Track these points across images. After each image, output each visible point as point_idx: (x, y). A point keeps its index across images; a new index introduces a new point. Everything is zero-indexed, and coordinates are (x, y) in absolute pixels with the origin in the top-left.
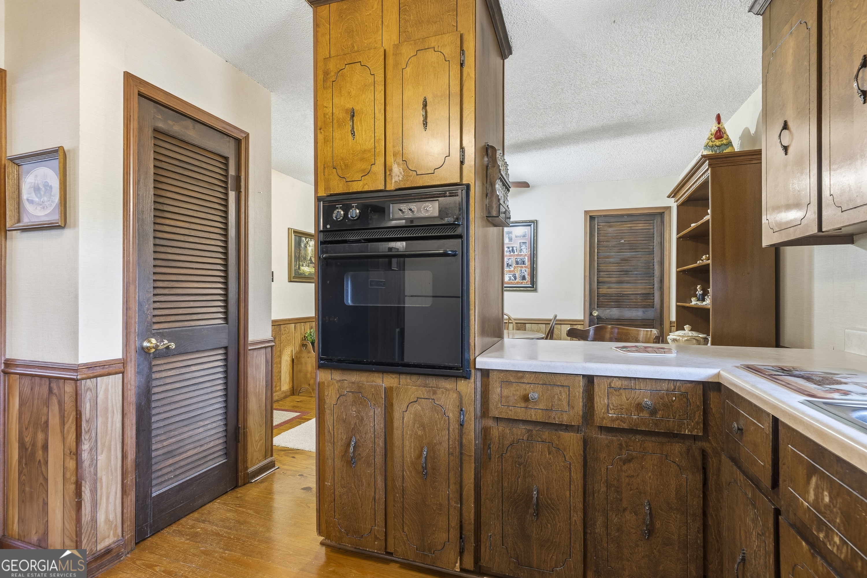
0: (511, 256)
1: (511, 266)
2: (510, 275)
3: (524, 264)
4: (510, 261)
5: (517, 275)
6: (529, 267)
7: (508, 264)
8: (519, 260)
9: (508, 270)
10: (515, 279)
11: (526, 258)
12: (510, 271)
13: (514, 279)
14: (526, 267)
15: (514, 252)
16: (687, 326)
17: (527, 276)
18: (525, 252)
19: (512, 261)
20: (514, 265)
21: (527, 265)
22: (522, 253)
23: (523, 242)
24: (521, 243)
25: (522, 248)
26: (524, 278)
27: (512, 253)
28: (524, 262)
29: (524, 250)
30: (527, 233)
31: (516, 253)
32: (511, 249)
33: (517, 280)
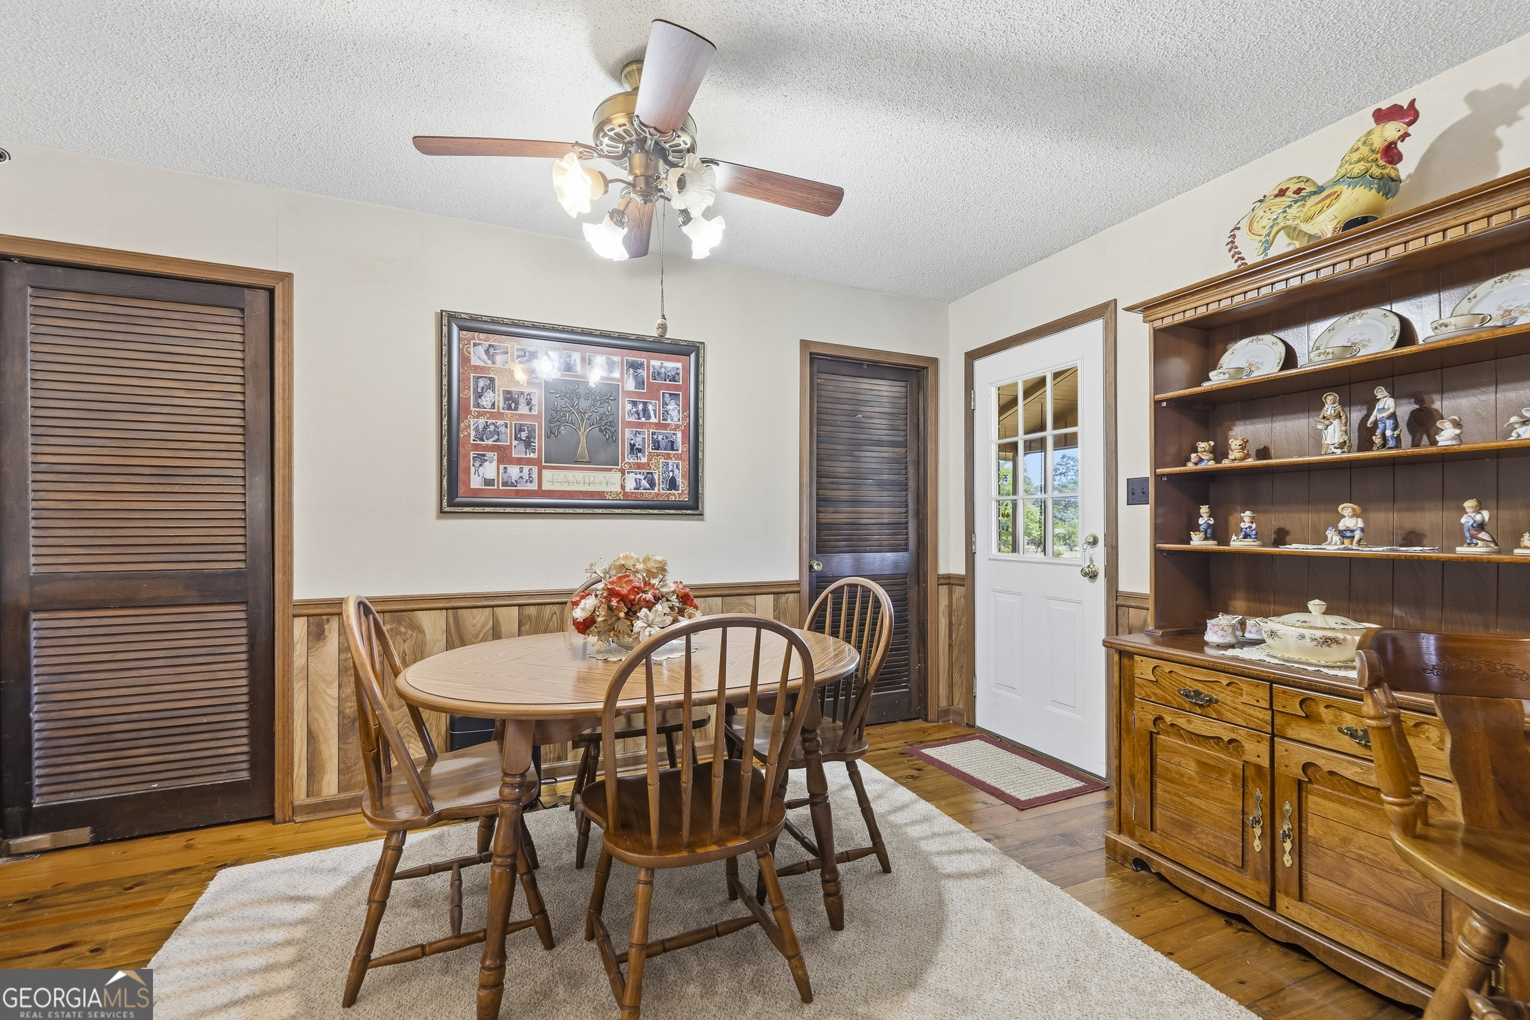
0: (642, 425)
1: (640, 450)
2: (638, 476)
3: (672, 449)
4: (639, 439)
5: (656, 477)
6: (685, 456)
7: (632, 446)
8: (660, 438)
9: (632, 460)
10: (652, 484)
12: (639, 466)
13: (648, 486)
14: (679, 457)
15: (649, 417)
16: (1317, 601)
17: (679, 480)
18: (676, 419)
19: (643, 438)
20: (649, 449)
21: (680, 451)
22: (669, 421)
23: (670, 394)
24: (667, 396)
25: (669, 407)
26: (673, 484)
27: (643, 420)
28: (672, 443)
29: (674, 414)
30: (681, 371)
31: (653, 420)
32: (640, 407)
33: (656, 490)
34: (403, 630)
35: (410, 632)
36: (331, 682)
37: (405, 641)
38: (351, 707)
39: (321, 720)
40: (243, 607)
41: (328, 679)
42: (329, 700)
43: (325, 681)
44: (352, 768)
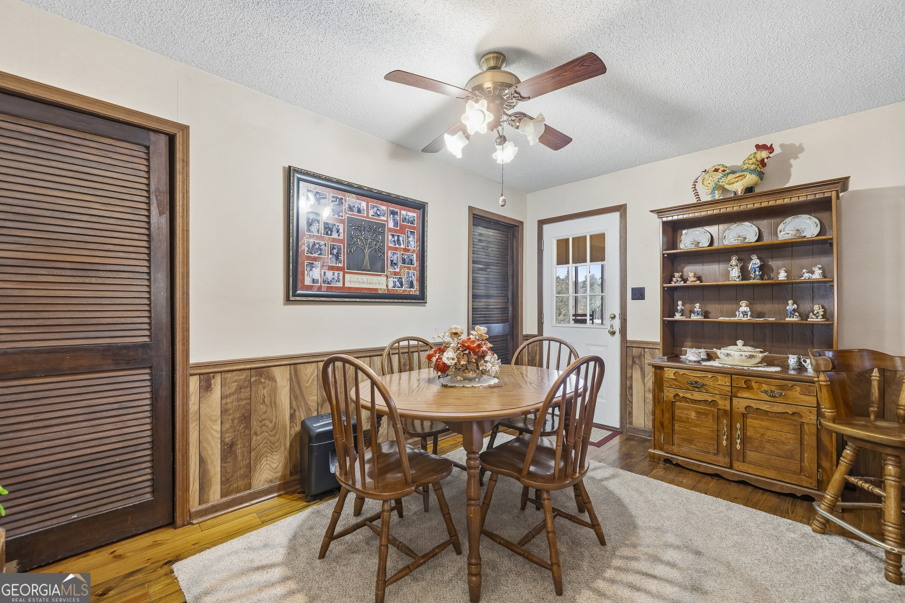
1: (395, 264)
2: (395, 280)
3: (412, 264)
4: (395, 257)
5: (403, 280)
6: (418, 269)
7: (392, 261)
8: (406, 257)
9: (391, 270)
10: (402, 285)
11: (415, 255)
12: (395, 274)
13: (400, 286)
14: (415, 269)
15: (400, 245)
16: (740, 341)
17: (415, 282)
18: (413, 247)
19: (397, 257)
20: (400, 264)
21: (415, 266)
22: (410, 248)
23: (410, 231)
24: (409, 232)
25: (410, 239)
26: (411, 285)
27: (397, 246)
28: (411, 260)
29: (412, 243)
30: (416, 218)
31: (402, 246)
32: (396, 238)
33: (404, 288)
34: (263, 380)
35: (267, 382)
36: (216, 421)
37: (264, 388)
38: (229, 437)
39: (208, 448)
40: (148, 371)
41: (214, 418)
42: (214, 433)
43: (212, 420)
44: (230, 480)
